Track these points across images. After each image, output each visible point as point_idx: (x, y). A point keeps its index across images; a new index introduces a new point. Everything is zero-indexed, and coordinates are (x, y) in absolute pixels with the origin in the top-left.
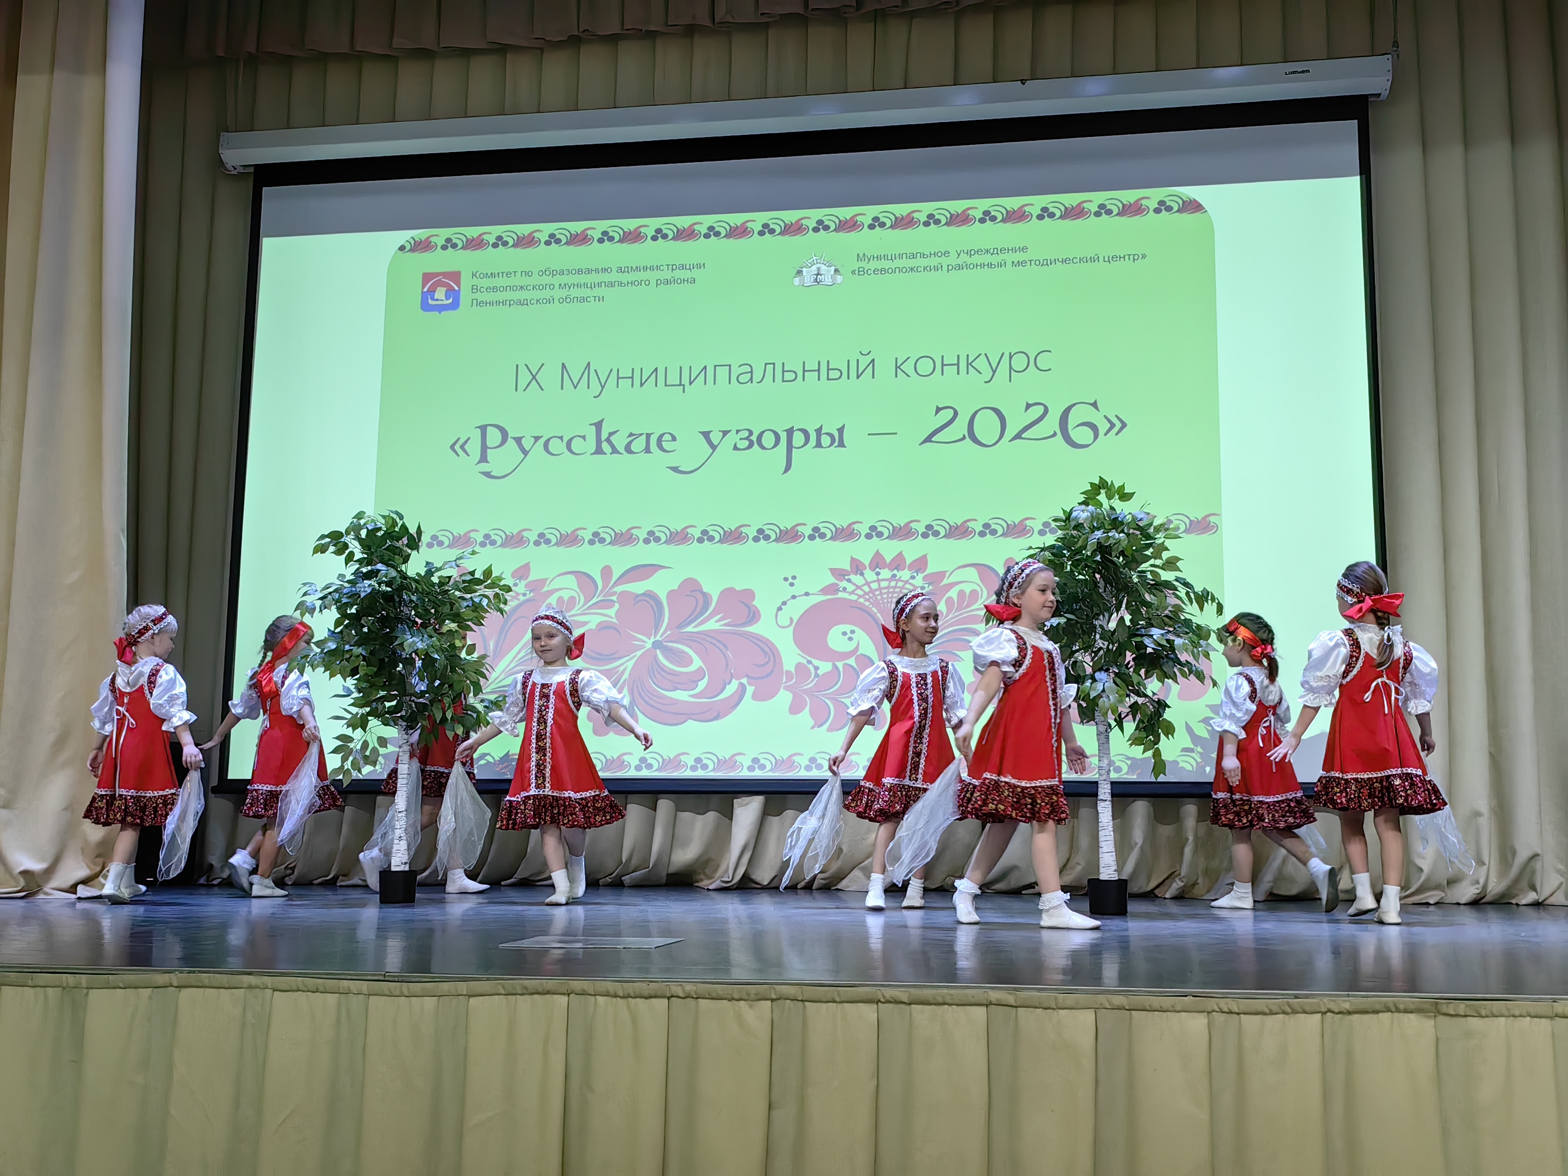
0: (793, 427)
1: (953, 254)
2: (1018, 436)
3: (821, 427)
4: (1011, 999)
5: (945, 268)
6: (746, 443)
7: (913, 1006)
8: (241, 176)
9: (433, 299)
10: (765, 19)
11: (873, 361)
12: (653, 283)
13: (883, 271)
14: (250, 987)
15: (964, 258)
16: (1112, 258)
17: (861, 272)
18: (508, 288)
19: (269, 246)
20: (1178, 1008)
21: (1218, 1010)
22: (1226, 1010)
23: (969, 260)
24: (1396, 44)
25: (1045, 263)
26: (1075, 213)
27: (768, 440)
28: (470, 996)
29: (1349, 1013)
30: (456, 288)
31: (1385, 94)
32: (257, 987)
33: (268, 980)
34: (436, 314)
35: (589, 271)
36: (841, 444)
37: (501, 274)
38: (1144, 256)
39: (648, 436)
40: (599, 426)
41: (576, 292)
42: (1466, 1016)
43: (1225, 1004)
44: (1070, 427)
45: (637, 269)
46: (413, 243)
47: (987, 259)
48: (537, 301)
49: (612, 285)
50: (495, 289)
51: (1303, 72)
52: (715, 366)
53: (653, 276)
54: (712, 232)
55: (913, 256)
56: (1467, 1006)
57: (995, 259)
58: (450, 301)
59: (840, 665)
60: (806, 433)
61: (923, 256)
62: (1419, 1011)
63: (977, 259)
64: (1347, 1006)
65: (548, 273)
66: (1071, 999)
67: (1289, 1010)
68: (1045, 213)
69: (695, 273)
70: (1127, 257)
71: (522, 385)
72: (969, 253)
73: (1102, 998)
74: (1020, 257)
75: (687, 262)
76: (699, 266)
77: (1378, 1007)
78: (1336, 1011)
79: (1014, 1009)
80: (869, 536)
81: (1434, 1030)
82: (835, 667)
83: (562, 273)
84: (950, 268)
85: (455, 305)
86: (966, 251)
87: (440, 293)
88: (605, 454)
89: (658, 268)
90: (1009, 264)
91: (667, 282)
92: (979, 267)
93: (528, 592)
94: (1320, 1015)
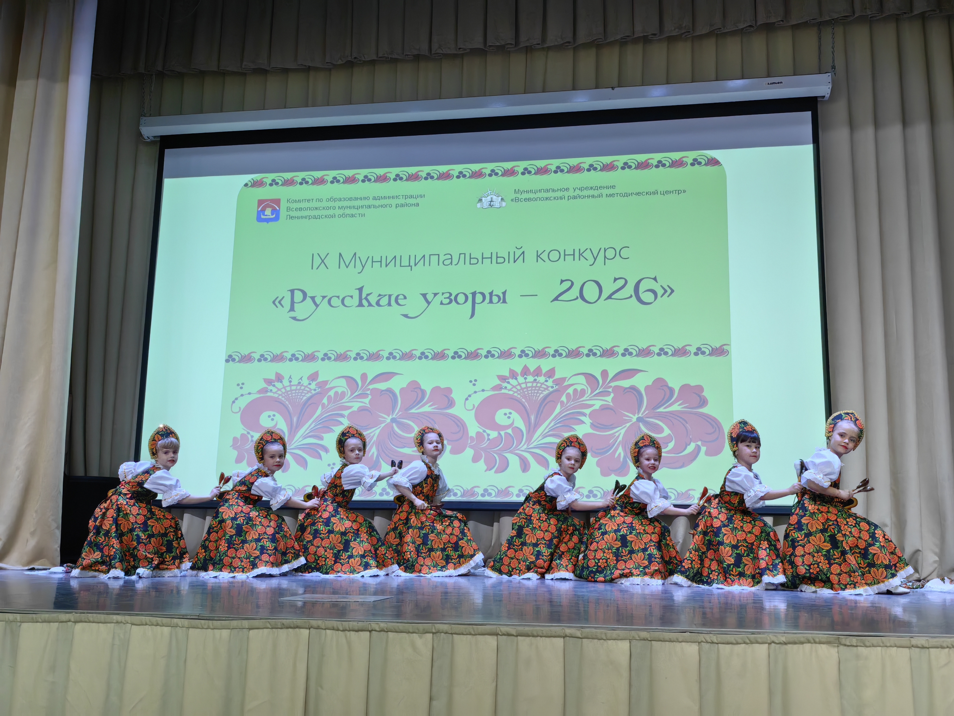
0: (476, 291)
1: (571, 190)
2: (610, 297)
3: (492, 292)
4: (578, 634)
5: (566, 198)
6: (448, 301)
7: (519, 637)
8: (153, 143)
9: (264, 215)
10: (461, 52)
11: (523, 253)
12: (394, 206)
13: (529, 200)
14: (117, 622)
15: (578, 192)
16: (666, 192)
17: (516, 200)
18: (308, 209)
19: (168, 183)
20: (680, 640)
21: (705, 641)
22: (709, 641)
23: (581, 193)
24: (834, 67)
25: (626, 195)
26: (643, 166)
27: (461, 299)
28: (250, 629)
29: (785, 644)
30: (278, 209)
31: (827, 96)
32: (121, 622)
33: (128, 618)
34: (265, 223)
35: (356, 199)
36: (504, 301)
37: (304, 201)
38: (685, 191)
39: (390, 296)
40: (361, 290)
41: (348, 211)
42: (857, 646)
43: (708, 637)
44: (640, 292)
45: (385, 198)
46: (252, 182)
47: (591, 192)
48: (325, 216)
49: (369, 207)
50: (301, 209)
51: (778, 83)
52: (430, 255)
53: (394, 202)
54: (429, 176)
55: (548, 191)
56: (857, 640)
57: (596, 193)
58: (274, 216)
59: (503, 433)
60: (483, 295)
61: (553, 191)
62: (828, 643)
63: (585, 193)
64: (783, 639)
65: (332, 200)
66: (615, 634)
67: (748, 641)
68: (626, 166)
69: (419, 200)
70: (674, 192)
71: (315, 267)
72: (581, 189)
73: (633, 633)
74: (611, 191)
75: (414, 194)
76: (421, 196)
77: (802, 640)
78: (777, 642)
79: (581, 640)
80: (520, 356)
81: (837, 654)
82: (499, 434)
83: (340, 200)
84: (570, 198)
85: (277, 219)
86: (579, 188)
87: (268, 212)
88: (364, 306)
89: (397, 197)
90: (604, 196)
91: (402, 205)
92: (587, 197)
93: (317, 389)
94: (767, 645)
